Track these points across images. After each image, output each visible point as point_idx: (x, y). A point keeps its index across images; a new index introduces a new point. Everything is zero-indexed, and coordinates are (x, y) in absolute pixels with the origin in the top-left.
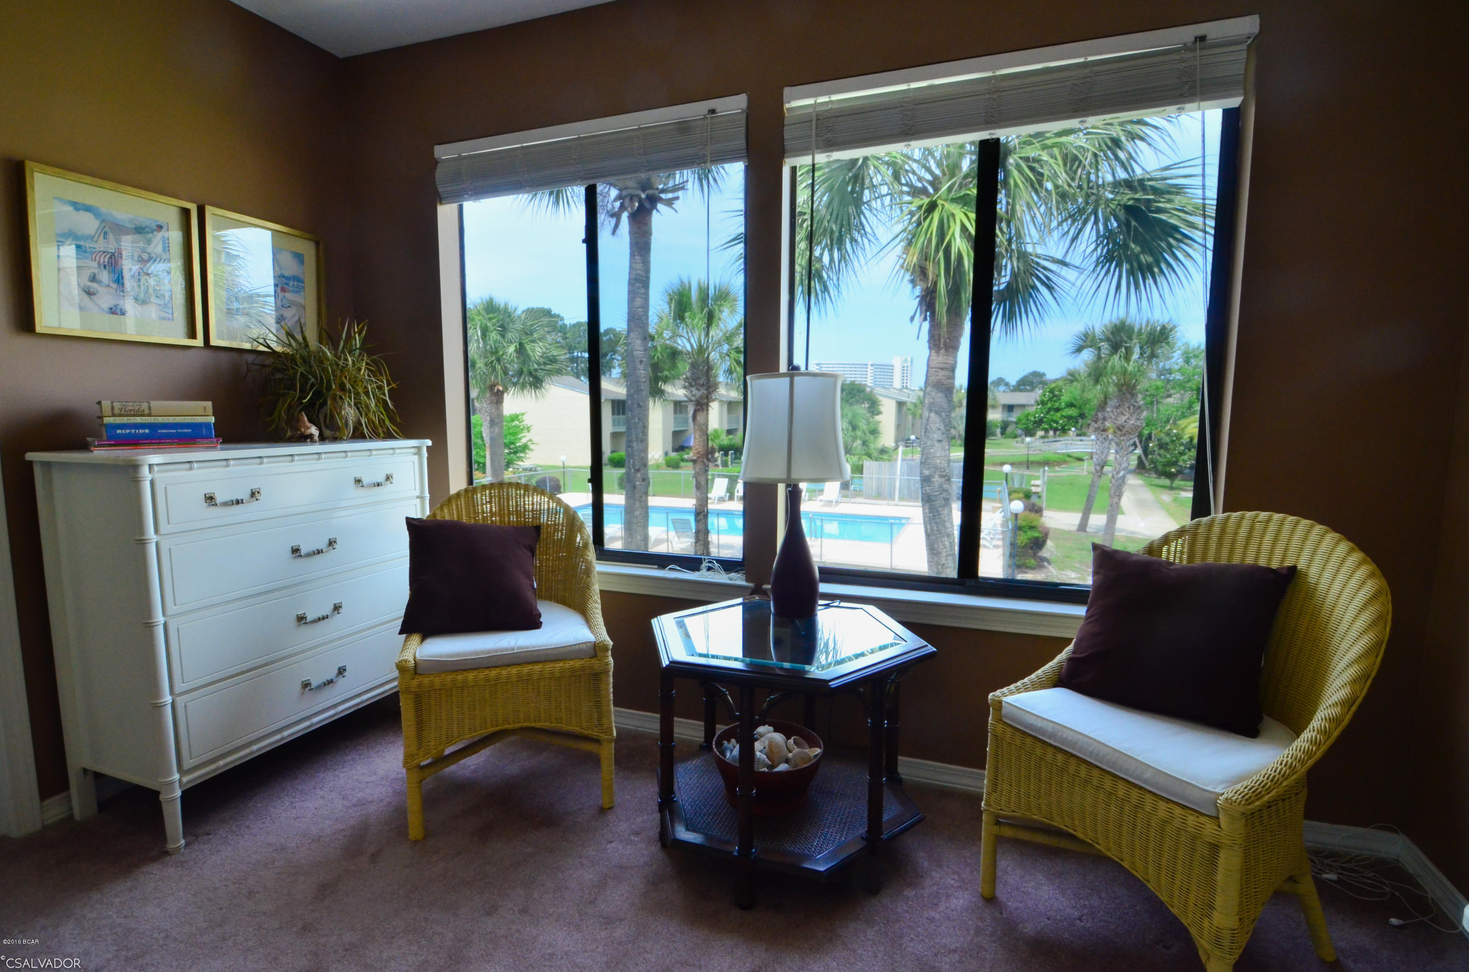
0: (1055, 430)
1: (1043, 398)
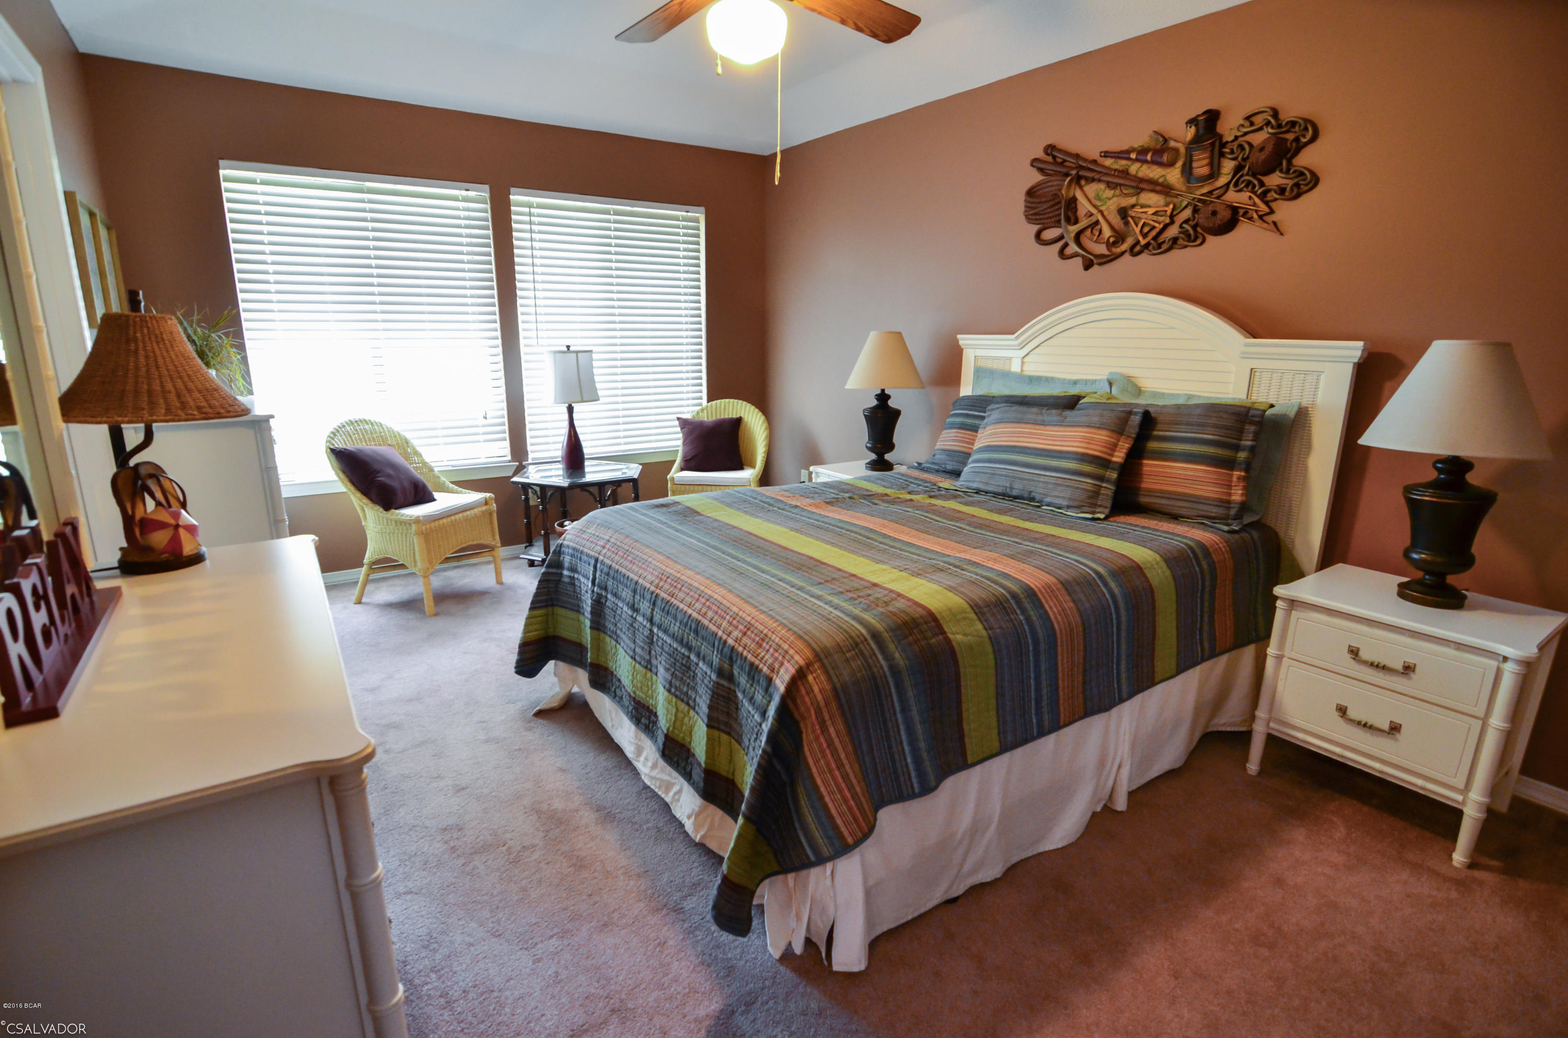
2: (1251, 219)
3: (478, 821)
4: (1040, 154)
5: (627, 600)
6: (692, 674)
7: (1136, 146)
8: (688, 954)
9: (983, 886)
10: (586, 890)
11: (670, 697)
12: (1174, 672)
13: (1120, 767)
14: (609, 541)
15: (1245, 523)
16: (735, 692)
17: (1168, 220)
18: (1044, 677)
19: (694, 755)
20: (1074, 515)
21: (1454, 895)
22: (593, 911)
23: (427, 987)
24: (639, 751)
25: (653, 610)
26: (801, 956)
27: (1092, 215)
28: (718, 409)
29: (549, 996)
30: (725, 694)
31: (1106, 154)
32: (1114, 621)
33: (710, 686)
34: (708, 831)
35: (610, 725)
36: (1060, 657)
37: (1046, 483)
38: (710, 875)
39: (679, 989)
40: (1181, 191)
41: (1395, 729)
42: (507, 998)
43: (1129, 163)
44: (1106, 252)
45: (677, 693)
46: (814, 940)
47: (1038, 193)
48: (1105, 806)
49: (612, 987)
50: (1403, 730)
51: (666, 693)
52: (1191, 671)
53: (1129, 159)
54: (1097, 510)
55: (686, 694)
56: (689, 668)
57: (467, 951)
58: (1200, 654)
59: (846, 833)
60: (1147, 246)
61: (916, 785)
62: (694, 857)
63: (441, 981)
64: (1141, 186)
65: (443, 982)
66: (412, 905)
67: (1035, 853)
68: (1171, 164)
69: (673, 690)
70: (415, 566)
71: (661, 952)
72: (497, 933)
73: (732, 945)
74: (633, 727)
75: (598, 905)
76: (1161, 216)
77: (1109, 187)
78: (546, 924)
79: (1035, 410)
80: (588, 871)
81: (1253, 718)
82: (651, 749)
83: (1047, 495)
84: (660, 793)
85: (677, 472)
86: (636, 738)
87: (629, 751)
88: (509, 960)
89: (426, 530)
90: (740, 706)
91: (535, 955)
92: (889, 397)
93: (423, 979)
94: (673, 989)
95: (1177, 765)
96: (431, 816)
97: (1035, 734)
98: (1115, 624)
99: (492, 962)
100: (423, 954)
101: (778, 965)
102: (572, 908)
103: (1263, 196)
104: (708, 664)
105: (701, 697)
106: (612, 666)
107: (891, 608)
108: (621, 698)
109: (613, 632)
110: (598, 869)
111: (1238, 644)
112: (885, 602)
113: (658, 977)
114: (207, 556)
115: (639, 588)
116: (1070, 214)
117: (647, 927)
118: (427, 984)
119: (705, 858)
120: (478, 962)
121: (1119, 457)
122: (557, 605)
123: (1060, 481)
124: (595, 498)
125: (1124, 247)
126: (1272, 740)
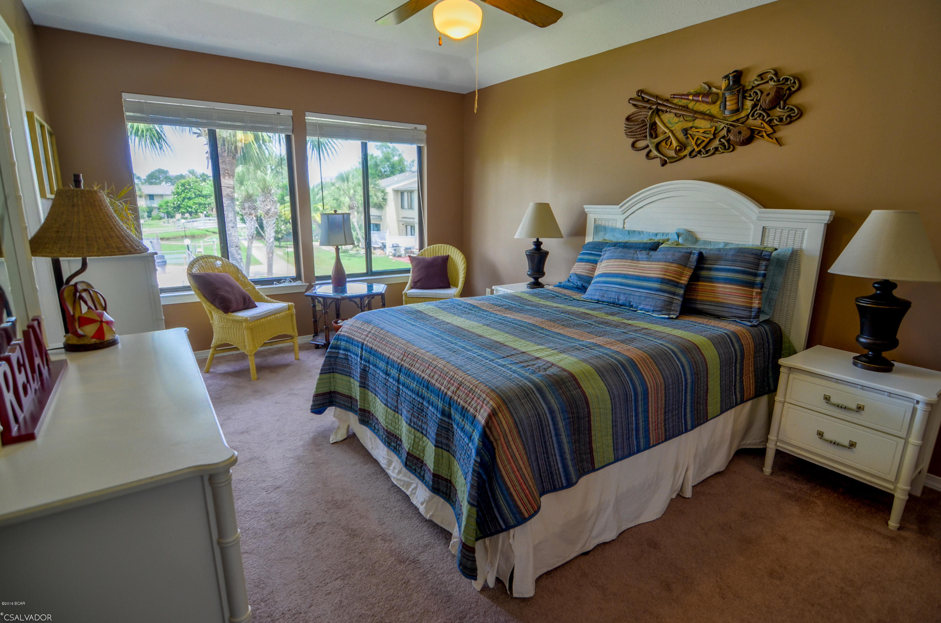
0: (191, 213)
1: (178, 190)
2: (762, 136)
3: (288, 508)
4: (634, 95)
5: (383, 369)
6: (425, 414)
7: (692, 91)
8: (423, 588)
9: (605, 544)
10: (357, 550)
11: (410, 428)
12: (719, 412)
13: (687, 470)
14: (370, 332)
15: (760, 321)
16: (452, 425)
17: (712, 137)
18: (640, 416)
19: (426, 464)
20: (657, 316)
21: (890, 546)
22: (362, 562)
23: (259, 611)
24: (390, 463)
25: (399, 374)
26: (493, 589)
27: (666, 133)
28: (435, 251)
29: (336, 616)
30: (446, 426)
31: (674, 96)
32: (684, 382)
33: (437, 421)
34: (434, 512)
35: (370, 447)
36: (650, 404)
37: (640, 296)
38: (435, 540)
39: (418, 610)
40: (720, 119)
41: (852, 445)
42: (309, 617)
43: (688, 102)
44: (675, 155)
45: (415, 426)
46: (501, 579)
47: (633, 119)
48: (678, 494)
49: (375, 610)
50: (857, 446)
51: (408, 426)
52: (729, 411)
53: (688, 99)
54: (671, 313)
55: (421, 427)
56: (423, 410)
57: (283, 589)
58: (734, 402)
59: (524, 511)
60: (699, 152)
61: (564, 481)
62: (425, 529)
63: (267, 607)
64: (695, 116)
65: (269, 608)
66: (248, 561)
67: (636, 524)
68: (714, 103)
69: (412, 424)
70: (245, 348)
71: (406, 587)
72: (302, 577)
73: (450, 583)
74: (386, 449)
75: (365, 559)
76: (708, 134)
77: (676, 116)
78: (333, 571)
79: (632, 251)
80: (358, 538)
81: (767, 440)
82: (397, 462)
83: (640, 304)
84: (403, 489)
85: (408, 290)
86: (388, 455)
87: (383, 463)
88: (311, 593)
89: (252, 326)
90: (455, 433)
91: (327, 591)
92: (541, 243)
93: (256, 606)
94: (414, 610)
95: (722, 470)
96: (258, 505)
97: (636, 451)
98: (684, 384)
99: (300, 595)
100: (255, 591)
101: (479, 594)
102: (349, 561)
103: (769, 123)
104: (435, 408)
105: (430, 428)
106: (372, 410)
107: (548, 372)
108: (378, 430)
109: (373, 389)
110: (365, 537)
111: (758, 394)
112: (545, 369)
113: (404, 603)
114: (119, 340)
115: (390, 361)
116: (652, 132)
117: (397, 572)
118: (258, 609)
119: (432, 529)
120: (291, 595)
121: (684, 280)
122: (336, 372)
123: (649, 295)
124: (358, 305)
125: (686, 152)
126: (779, 453)
